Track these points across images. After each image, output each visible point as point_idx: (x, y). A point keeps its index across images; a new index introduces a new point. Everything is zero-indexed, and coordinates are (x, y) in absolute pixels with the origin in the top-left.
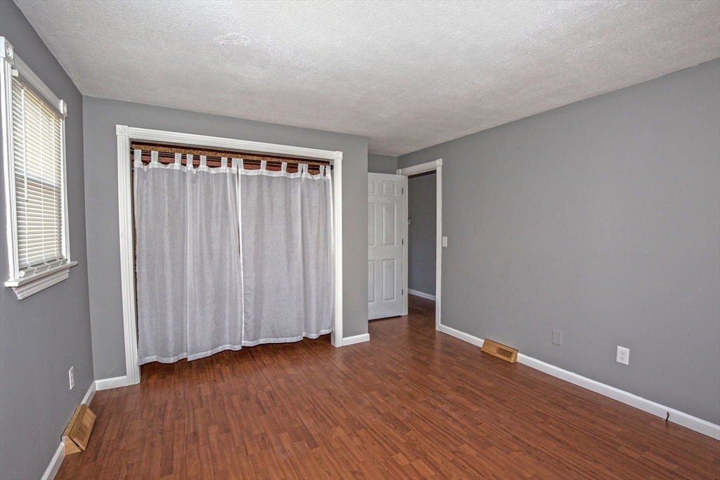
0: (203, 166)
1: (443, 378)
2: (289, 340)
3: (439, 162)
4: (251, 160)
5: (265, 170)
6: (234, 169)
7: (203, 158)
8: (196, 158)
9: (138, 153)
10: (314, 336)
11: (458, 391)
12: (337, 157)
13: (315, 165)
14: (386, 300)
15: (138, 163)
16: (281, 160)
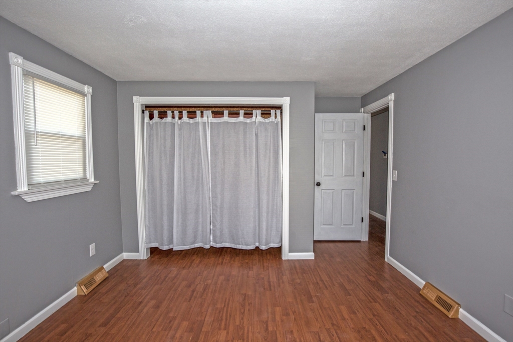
0: (185, 118)
1: (354, 313)
2: (244, 247)
3: (392, 97)
4: (218, 111)
5: (227, 118)
6: (205, 118)
7: (185, 113)
8: (181, 113)
9: (147, 113)
10: (263, 247)
11: (359, 332)
12: (285, 102)
13: (266, 111)
14: (344, 225)
15: (147, 119)
16: (239, 109)
